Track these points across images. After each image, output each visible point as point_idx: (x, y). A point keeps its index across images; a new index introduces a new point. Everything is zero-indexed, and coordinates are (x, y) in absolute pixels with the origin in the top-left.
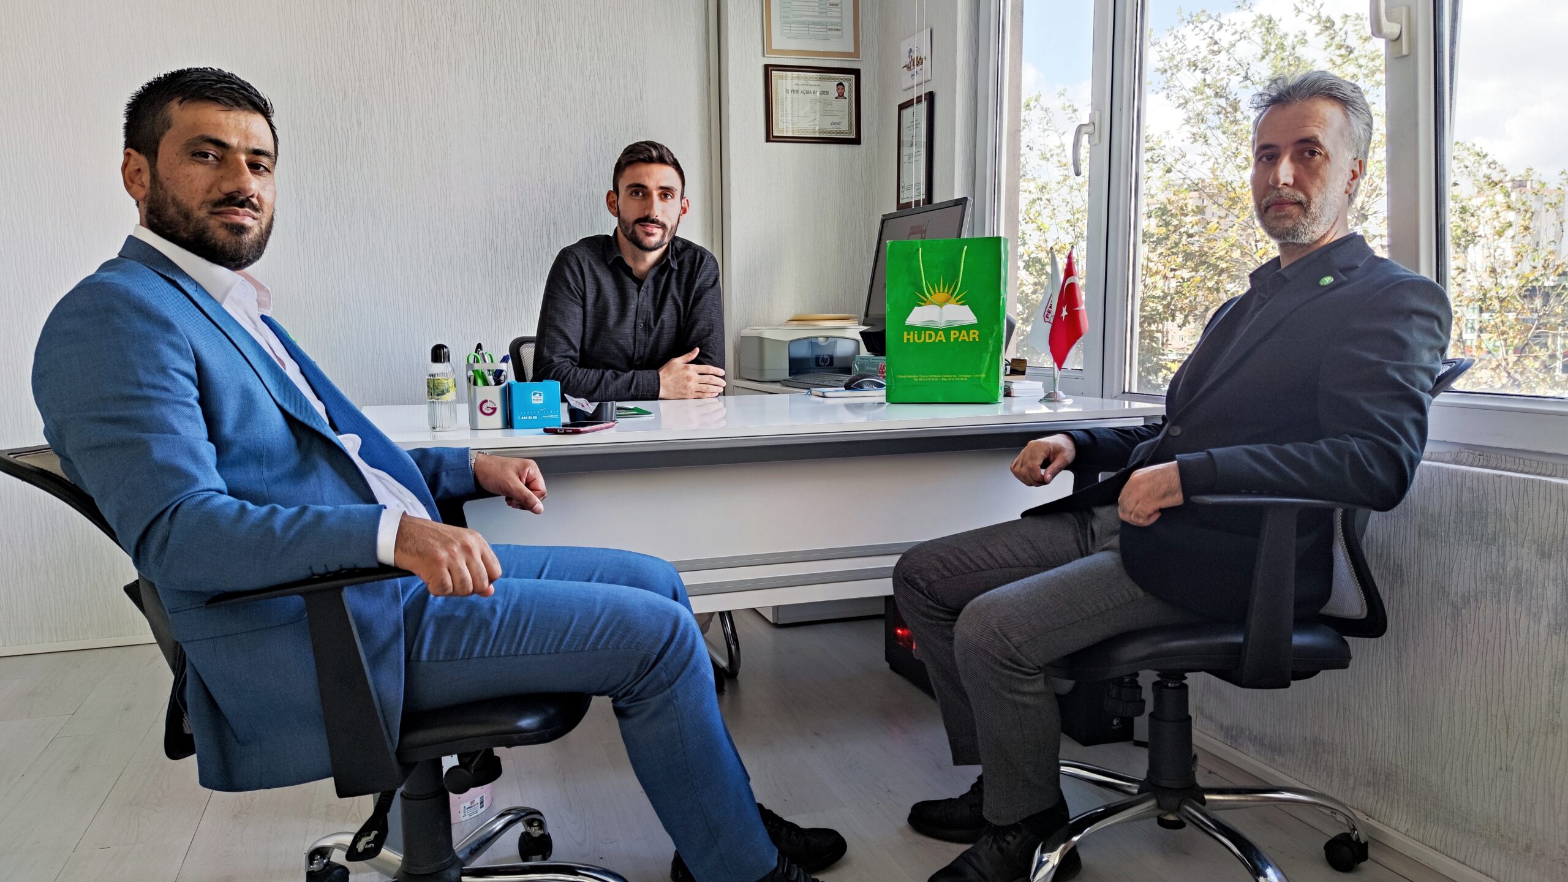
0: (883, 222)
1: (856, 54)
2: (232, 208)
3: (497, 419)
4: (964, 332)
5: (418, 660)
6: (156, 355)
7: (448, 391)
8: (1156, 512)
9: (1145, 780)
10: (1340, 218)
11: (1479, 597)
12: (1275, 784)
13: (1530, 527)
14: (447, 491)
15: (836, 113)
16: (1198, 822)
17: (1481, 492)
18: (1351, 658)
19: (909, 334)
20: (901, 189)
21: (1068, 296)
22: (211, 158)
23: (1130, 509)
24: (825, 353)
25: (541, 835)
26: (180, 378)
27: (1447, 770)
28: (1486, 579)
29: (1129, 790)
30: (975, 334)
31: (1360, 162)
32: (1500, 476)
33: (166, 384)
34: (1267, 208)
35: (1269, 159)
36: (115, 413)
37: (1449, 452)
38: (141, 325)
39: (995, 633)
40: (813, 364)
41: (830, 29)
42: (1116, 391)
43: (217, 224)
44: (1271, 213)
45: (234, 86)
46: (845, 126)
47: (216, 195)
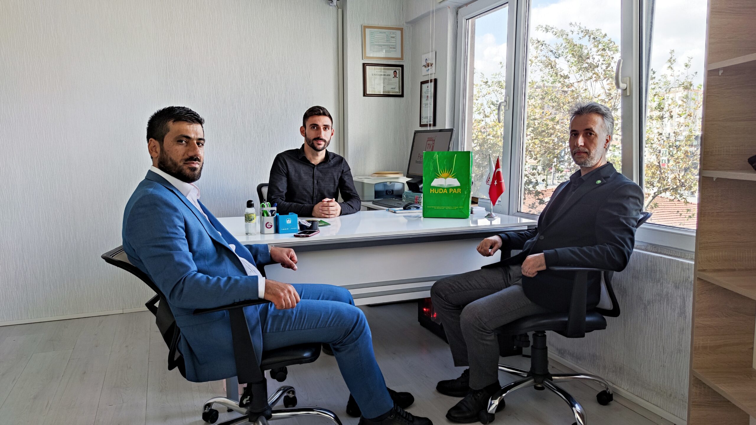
0: (415, 134)
1: (402, 58)
2: (192, 161)
3: (272, 230)
4: (455, 189)
5: (266, 332)
6: (173, 221)
7: (254, 219)
8: (536, 272)
9: (530, 371)
10: (602, 157)
11: (654, 302)
12: (579, 372)
13: (672, 277)
14: (260, 262)
15: (393, 84)
16: (550, 387)
17: (654, 263)
18: (607, 325)
19: (432, 190)
20: (422, 118)
21: (497, 176)
22: (184, 142)
23: (526, 271)
24: (390, 189)
25: (293, 397)
26: (179, 228)
27: (642, 366)
28: (656, 295)
29: (523, 375)
30: (459, 190)
31: (610, 136)
32: (661, 257)
33: (176, 231)
34: (575, 154)
35: (575, 135)
36: (160, 244)
37: (643, 245)
38: (168, 210)
39: (477, 318)
40: (385, 193)
41: (391, 48)
42: (515, 211)
43: (186, 168)
44: (576, 156)
45: (192, 115)
46: (397, 90)
47: (186, 157)
